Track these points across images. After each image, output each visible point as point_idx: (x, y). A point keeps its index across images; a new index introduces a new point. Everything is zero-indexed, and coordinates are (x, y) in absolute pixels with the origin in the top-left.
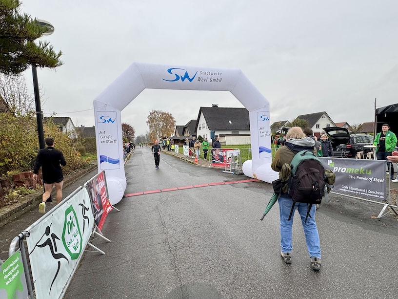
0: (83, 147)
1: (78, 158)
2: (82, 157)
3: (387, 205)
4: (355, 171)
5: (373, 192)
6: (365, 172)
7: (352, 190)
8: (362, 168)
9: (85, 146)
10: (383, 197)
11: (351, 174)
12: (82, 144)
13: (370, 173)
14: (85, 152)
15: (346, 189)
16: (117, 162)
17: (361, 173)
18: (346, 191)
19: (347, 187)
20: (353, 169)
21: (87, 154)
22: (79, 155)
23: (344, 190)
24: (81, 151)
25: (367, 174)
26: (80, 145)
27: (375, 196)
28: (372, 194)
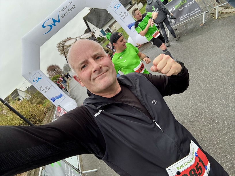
0: (39, 100)
1: (42, 108)
2: (44, 105)
3: (204, 13)
4: (179, 5)
5: (194, 11)
6: (183, 3)
7: (185, 17)
8: (180, 1)
9: (39, 98)
10: (200, 10)
11: (178, 9)
12: (37, 98)
13: (186, 2)
14: (43, 101)
15: (182, 18)
16: (61, 96)
17: (182, 5)
18: (183, 19)
19: (182, 17)
20: (177, 5)
21: (44, 101)
22: (41, 106)
23: (182, 19)
24: (40, 103)
25: (185, 3)
26: (37, 100)
27: (196, 12)
28: (194, 12)
